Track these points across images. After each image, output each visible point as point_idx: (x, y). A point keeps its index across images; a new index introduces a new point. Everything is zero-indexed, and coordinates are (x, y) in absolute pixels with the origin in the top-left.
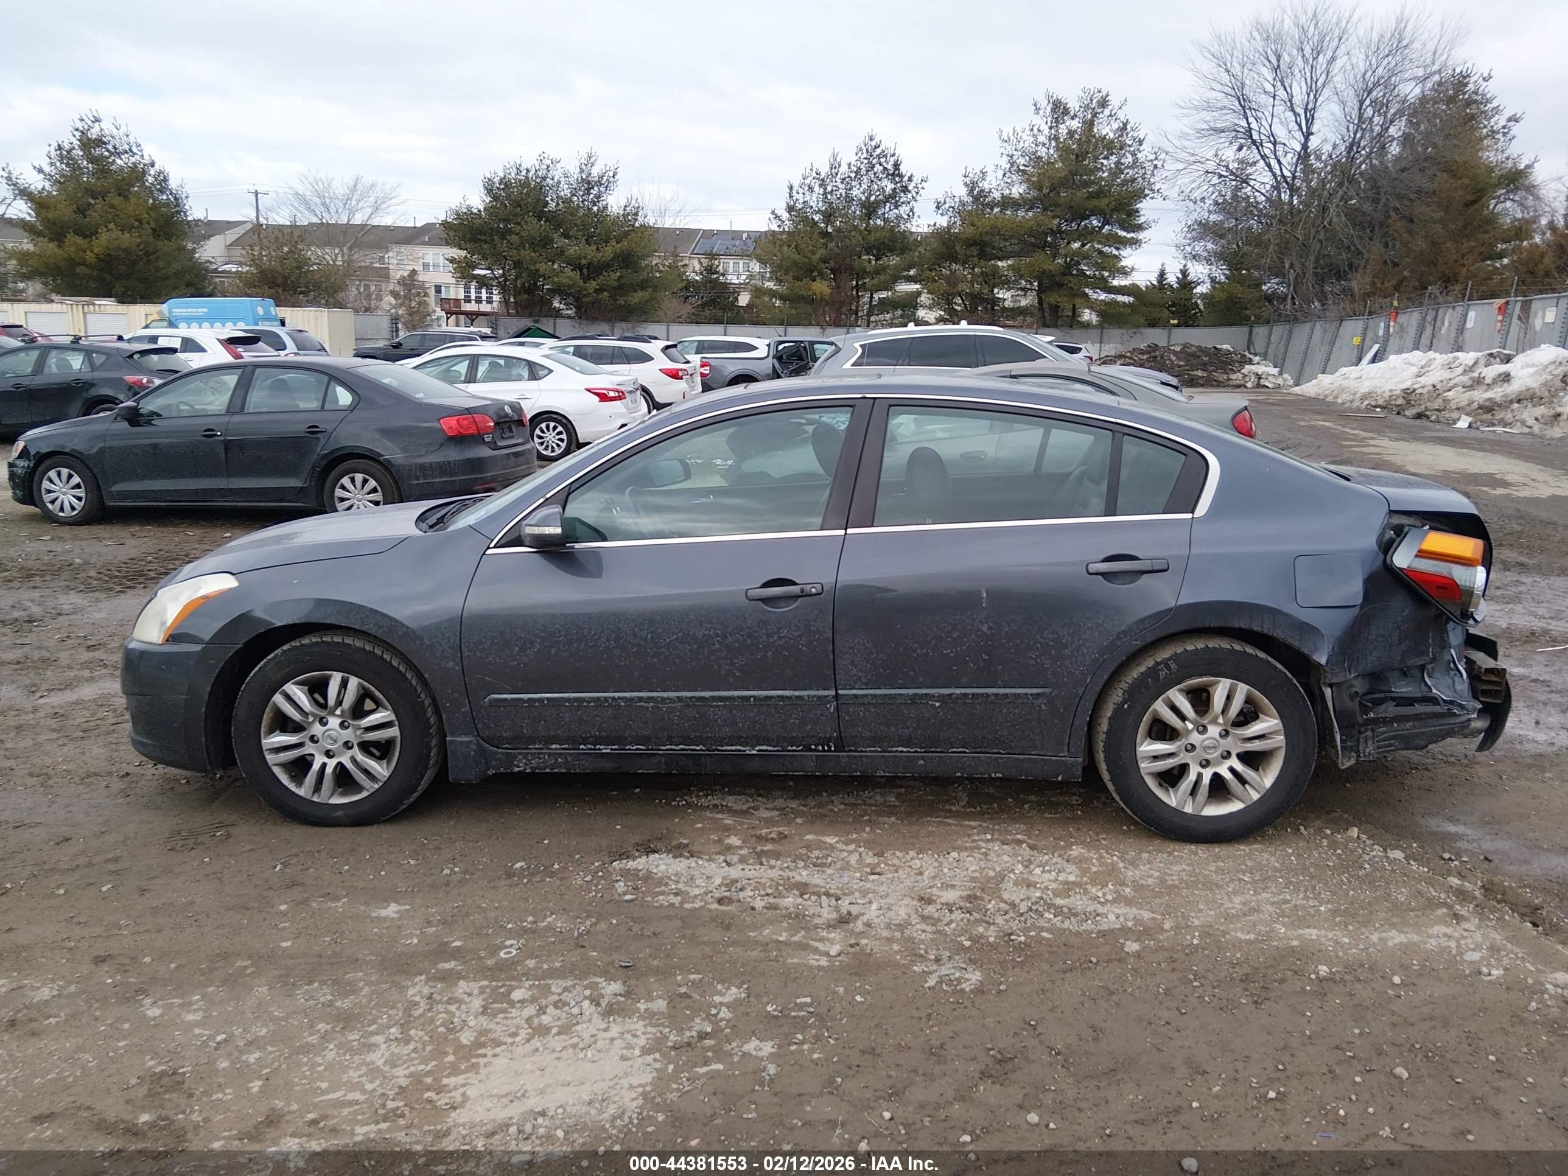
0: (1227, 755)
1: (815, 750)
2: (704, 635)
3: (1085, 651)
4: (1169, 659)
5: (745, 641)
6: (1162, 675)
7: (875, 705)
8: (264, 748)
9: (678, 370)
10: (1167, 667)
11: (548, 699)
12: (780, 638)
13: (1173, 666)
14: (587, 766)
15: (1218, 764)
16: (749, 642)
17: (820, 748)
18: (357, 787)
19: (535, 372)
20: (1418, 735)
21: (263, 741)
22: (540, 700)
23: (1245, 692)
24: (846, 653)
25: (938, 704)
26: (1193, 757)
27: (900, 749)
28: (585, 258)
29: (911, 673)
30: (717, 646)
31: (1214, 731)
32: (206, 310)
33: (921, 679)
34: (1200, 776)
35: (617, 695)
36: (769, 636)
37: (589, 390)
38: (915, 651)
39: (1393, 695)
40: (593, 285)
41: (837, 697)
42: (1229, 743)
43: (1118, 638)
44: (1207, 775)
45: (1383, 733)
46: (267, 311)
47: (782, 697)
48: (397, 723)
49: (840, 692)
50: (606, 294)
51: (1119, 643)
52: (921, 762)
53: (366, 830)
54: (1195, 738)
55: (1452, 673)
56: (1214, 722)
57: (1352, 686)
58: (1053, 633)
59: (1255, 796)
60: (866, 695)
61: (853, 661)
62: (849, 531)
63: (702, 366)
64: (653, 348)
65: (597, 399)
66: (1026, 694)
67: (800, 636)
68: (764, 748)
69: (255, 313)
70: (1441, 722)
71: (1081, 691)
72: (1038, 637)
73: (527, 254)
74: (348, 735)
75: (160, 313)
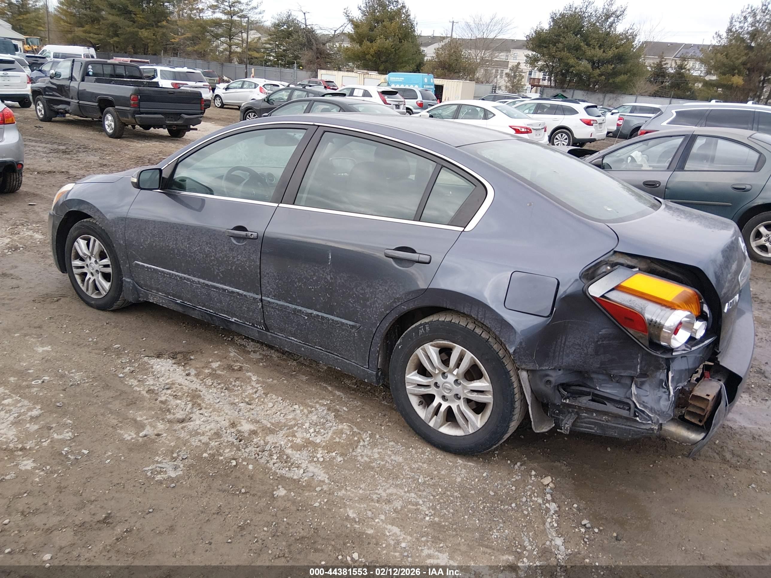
0: (457, 397)
1: (257, 327)
2: (208, 251)
3: (377, 306)
4: (426, 323)
5: (224, 258)
6: (421, 331)
7: (278, 309)
8: (73, 265)
9: (591, 120)
10: (425, 328)
11: (153, 268)
12: (238, 260)
13: (427, 328)
14: (172, 307)
15: (453, 401)
16: (225, 259)
17: (258, 326)
18: (99, 293)
19: (487, 115)
20: (611, 427)
21: (73, 262)
22: (151, 268)
23: (469, 358)
24: (265, 276)
25: (306, 318)
26: (438, 392)
27: (293, 338)
28: (596, 56)
29: (294, 296)
30: (213, 258)
31: (451, 379)
32: (403, 79)
33: (298, 301)
34: (440, 405)
35: (177, 273)
36: (234, 258)
37: (511, 127)
38: (296, 283)
39: (596, 392)
40: (598, 71)
41: (261, 300)
42: (457, 389)
43: (395, 302)
44: (445, 406)
45: (586, 417)
46: (429, 80)
47: (238, 294)
48: (111, 266)
49: (263, 298)
50: (603, 77)
51: (395, 305)
52: (303, 349)
53: (101, 313)
54: (440, 379)
55: (664, 390)
56: (451, 372)
57: (547, 375)
58: (362, 289)
59: (471, 431)
60: (274, 303)
61: (268, 282)
62: (281, 205)
63: (619, 120)
64: (580, 107)
65: (514, 132)
66: (347, 324)
67: (246, 261)
68: (237, 320)
69: (423, 81)
70: (628, 424)
71: (374, 330)
72: (354, 290)
73: (565, 54)
74: (97, 267)
75: (385, 79)
